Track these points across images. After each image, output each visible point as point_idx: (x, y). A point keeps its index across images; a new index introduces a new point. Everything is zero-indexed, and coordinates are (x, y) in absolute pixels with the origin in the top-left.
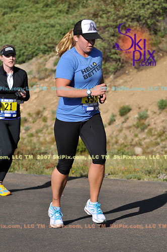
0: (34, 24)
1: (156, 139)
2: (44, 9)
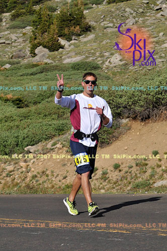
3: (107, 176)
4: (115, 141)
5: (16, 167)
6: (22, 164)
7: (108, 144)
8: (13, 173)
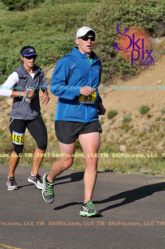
0: (37, 40)
1: (138, 139)
2: (46, 28)
3: (130, 124)
4: (143, 70)
7: (134, 75)
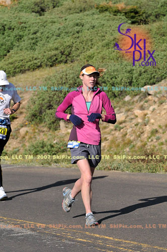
5: (128, 116)
6: (138, 112)
8: (124, 125)
